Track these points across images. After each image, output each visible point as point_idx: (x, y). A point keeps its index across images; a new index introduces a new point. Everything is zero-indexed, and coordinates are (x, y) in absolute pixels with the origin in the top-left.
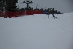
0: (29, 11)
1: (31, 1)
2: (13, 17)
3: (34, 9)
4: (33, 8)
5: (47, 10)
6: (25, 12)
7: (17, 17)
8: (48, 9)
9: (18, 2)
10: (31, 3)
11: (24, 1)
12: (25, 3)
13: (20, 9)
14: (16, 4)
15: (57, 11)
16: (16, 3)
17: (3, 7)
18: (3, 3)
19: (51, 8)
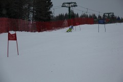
0: (72, 20)
1: (75, 3)
2: (45, 30)
3: (80, 15)
4: (78, 14)
5: (102, 16)
6: (66, 22)
7: (53, 30)
8: (104, 16)
9: (52, 5)
10: (74, 6)
11: (64, 4)
12: (65, 6)
13: (57, 17)
14: (49, 9)
15: (119, 18)
16: (50, 7)
18: (29, 8)
19: (109, 14)
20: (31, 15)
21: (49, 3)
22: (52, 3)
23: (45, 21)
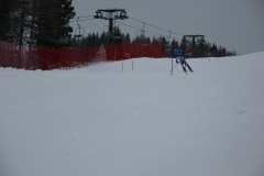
0: (116, 47)
1: (123, 11)
2: (57, 67)
3: (132, 38)
4: (128, 35)
5: (179, 43)
6: (102, 51)
8: (184, 40)
9: (74, 14)
10: (122, 17)
11: (99, 11)
12: (101, 17)
13: (84, 39)
14: (68, 21)
15: (215, 47)
16: (69, 18)
17: (22, 32)
18: (23, 17)
19: (194, 37)
20: (27, 34)
21: (66, 8)
22: (73, 8)
23: (56, 48)
